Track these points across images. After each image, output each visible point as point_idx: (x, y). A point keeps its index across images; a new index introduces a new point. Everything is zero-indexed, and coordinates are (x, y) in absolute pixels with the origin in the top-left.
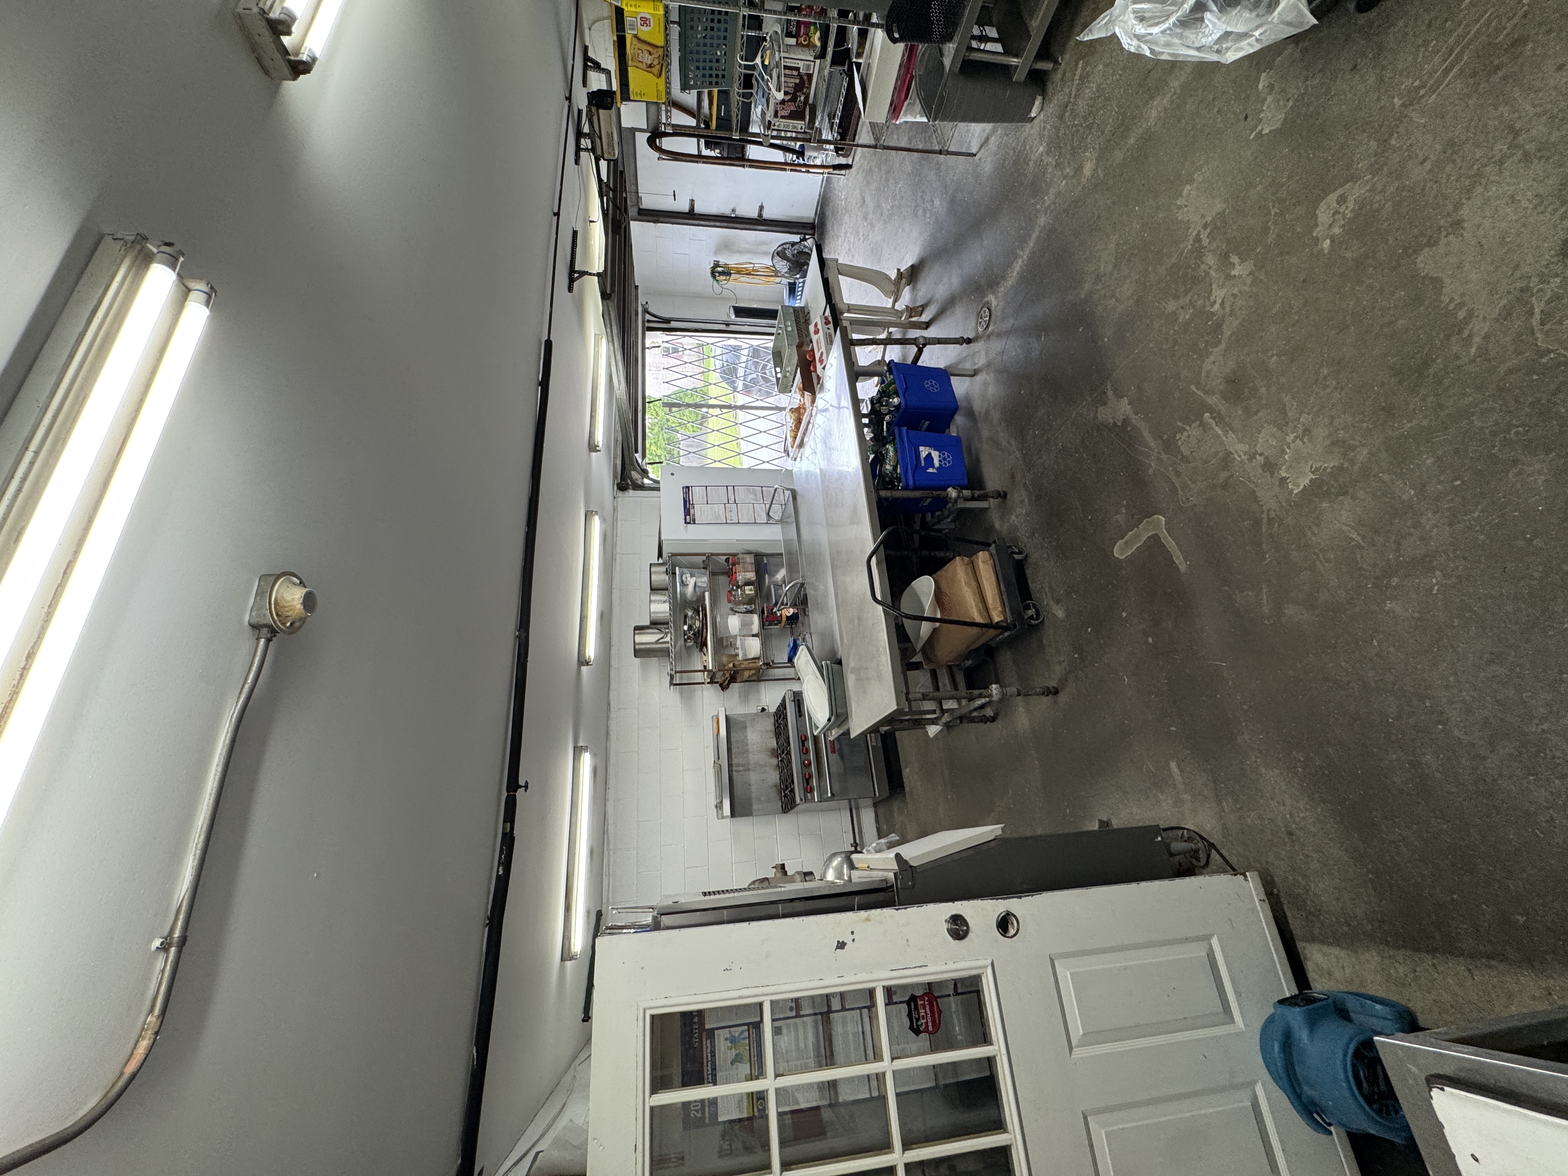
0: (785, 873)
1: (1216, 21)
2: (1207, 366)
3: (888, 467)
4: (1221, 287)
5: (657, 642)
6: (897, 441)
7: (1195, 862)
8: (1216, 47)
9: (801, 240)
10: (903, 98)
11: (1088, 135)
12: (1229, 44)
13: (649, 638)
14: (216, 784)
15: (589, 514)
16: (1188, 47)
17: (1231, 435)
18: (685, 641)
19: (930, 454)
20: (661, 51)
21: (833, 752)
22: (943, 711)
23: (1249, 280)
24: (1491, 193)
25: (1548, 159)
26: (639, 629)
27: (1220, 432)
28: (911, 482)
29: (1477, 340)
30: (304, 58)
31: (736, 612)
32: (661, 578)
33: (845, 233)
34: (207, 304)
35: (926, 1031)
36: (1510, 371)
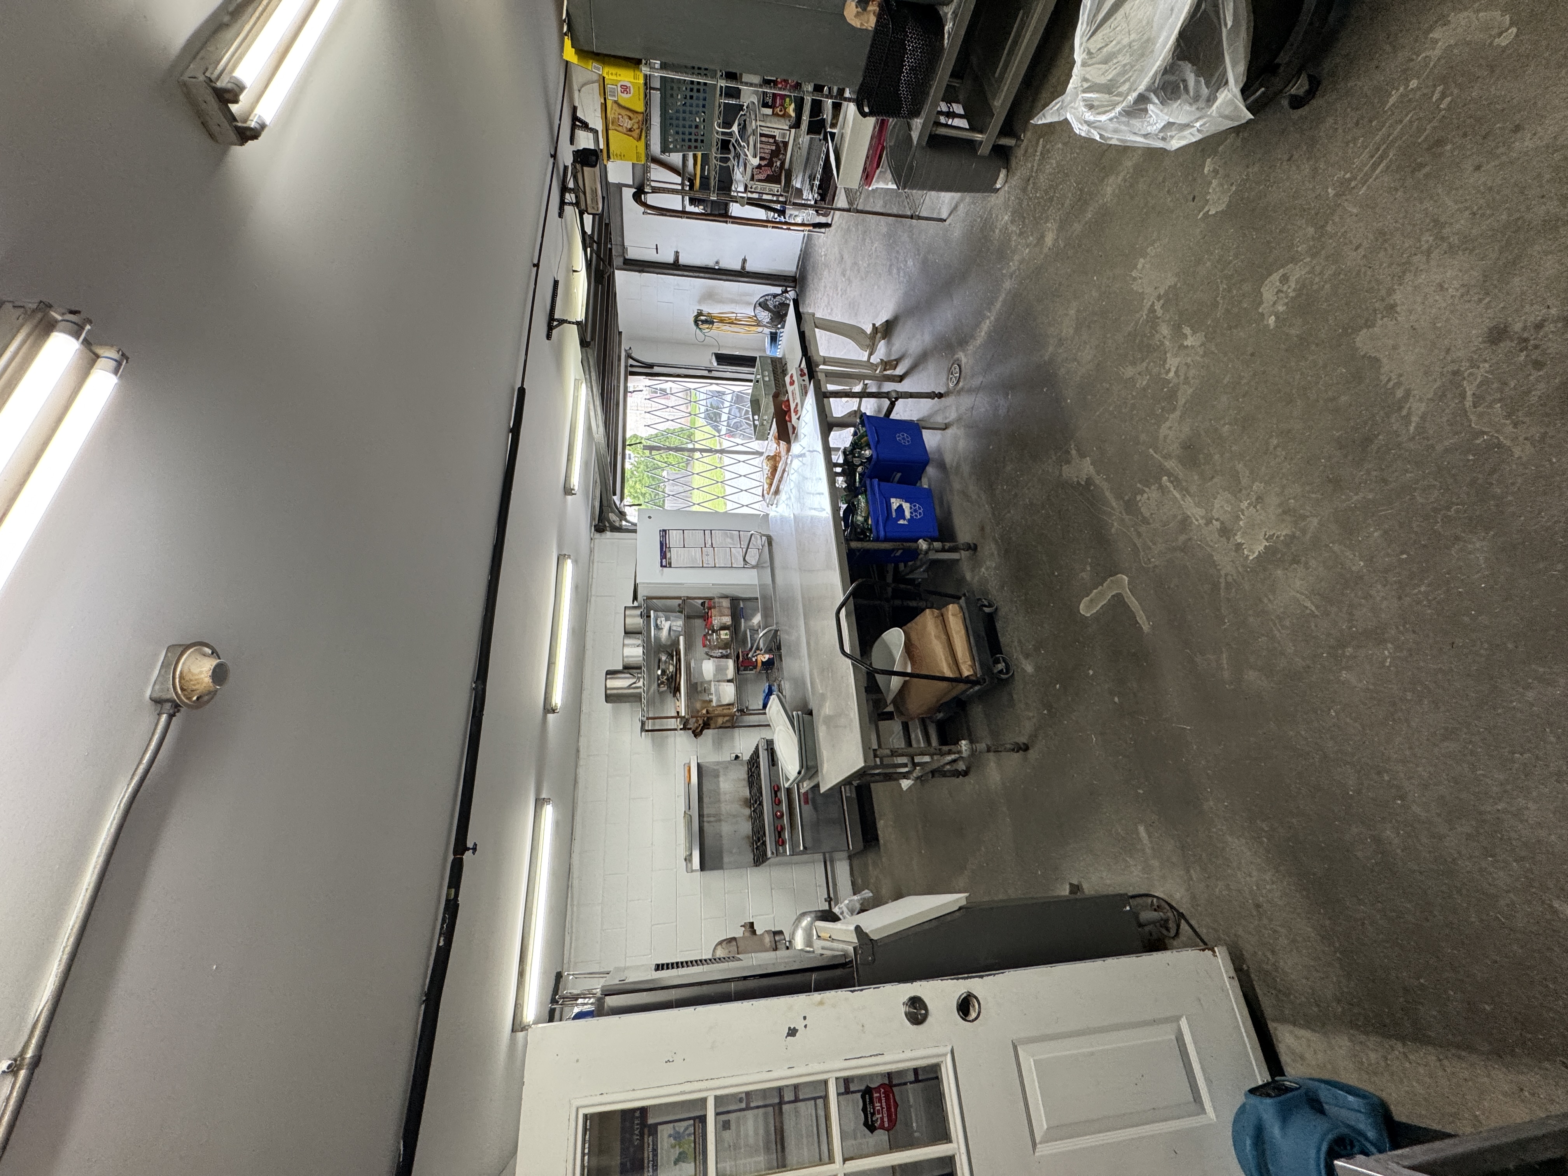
0: (754, 932)
1: (1158, 112)
2: (1164, 430)
3: (860, 518)
4: (1176, 355)
5: (629, 687)
6: (869, 492)
7: (1165, 932)
8: (1161, 135)
9: (783, 292)
10: (875, 165)
11: (1049, 207)
12: (1173, 133)
13: (620, 683)
14: (95, 877)
15: (561, 557)
16: (1135, 133)
17: (1188, 498)
18: (659, 685)
19: (901, 506)
20: (640, 117)
21: (806, 802)
22: (915, 765)
23: (1201, 351)
24: (1420, 281)
25: (1472, 251)
26: (611, 673)
27: (1178, 496)
28: (882, 534)
29: (1415, 419)
30: (253, 124)
31: (711, 656)
32: (635, 621)
33: (825, 287)
34: (116, 372)
35: (882, 1127)
36: (1446, 450)
